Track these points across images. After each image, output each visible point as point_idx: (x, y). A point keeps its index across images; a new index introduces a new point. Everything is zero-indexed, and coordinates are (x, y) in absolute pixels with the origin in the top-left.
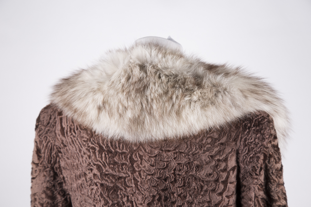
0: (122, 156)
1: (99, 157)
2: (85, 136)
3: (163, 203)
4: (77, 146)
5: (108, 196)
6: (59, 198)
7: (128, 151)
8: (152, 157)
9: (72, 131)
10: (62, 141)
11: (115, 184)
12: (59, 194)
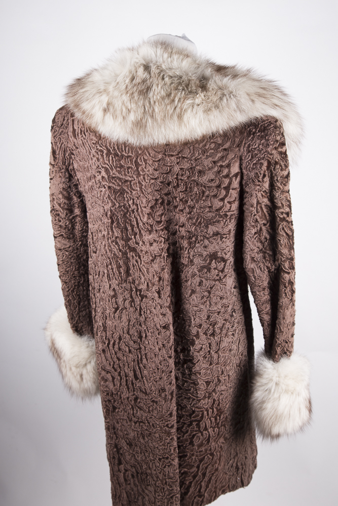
0: (128, 160)
1: (106, 160)
2: (94, 138)
3: (166, 207)
4: (87, 149)
5: (115, 199)
6: (75, 199)
8: (155, 161)
9: (83, 133)
10: (74, 143)
11: (122, 187)
12: (75, 195)
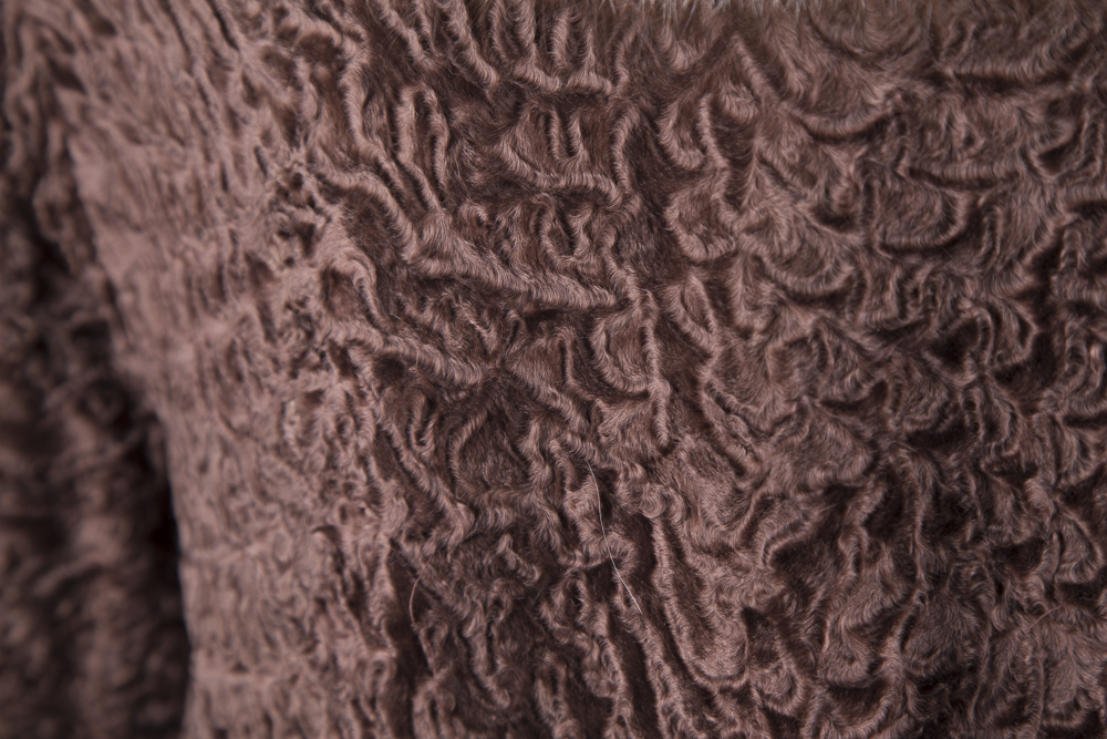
0: (565, 125)
1: (366, 131)
3: (921, 552)
4: (194, 32)
5: (441, 468)
7: (624, 78)
8: (836, 140)
11: (504, 369)
12: (83, 408)
